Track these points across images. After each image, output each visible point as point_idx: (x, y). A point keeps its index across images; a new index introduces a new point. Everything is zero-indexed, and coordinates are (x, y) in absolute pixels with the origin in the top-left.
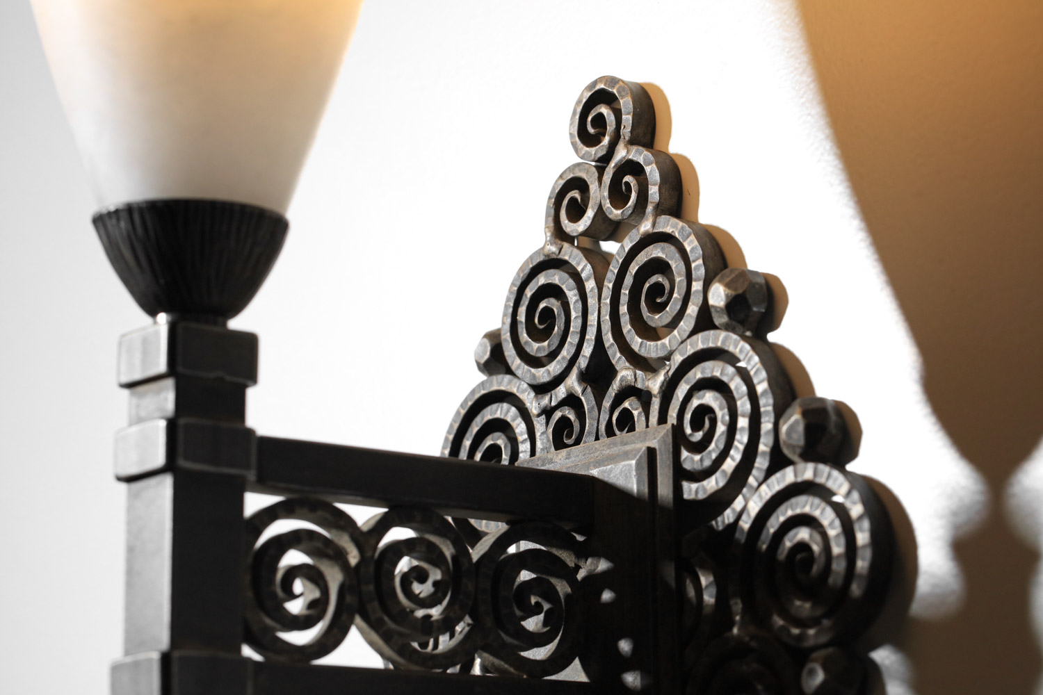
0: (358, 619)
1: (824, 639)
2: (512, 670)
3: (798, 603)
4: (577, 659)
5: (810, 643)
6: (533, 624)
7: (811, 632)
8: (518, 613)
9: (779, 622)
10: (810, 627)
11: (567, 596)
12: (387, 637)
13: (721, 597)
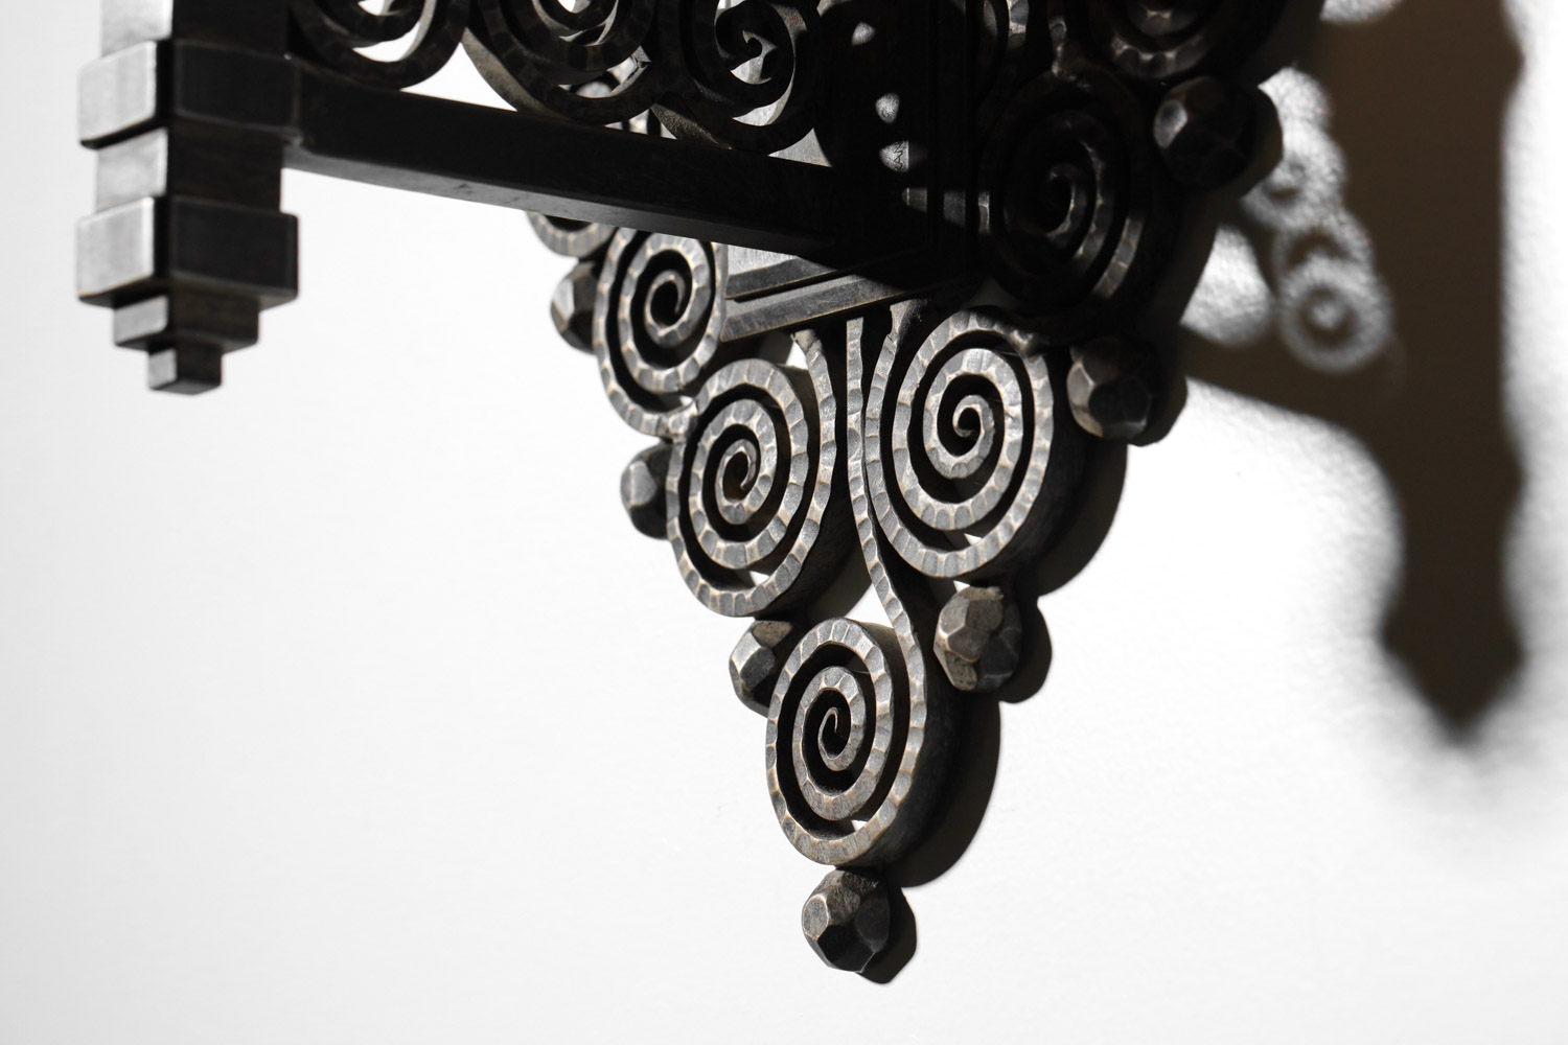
0: (468, 34)
1: (1189, 63)
2: (709, 136)
3: (1153, 13)
4: (813, 130)
5: (1170, 70)
6: (745, 72)
7: (1170, 55)
8: (723, 54)
9: (1122, 47)
10: (1169, 48)
11: (801, 36)
12: (513, 65)
13: (1036, 21)
